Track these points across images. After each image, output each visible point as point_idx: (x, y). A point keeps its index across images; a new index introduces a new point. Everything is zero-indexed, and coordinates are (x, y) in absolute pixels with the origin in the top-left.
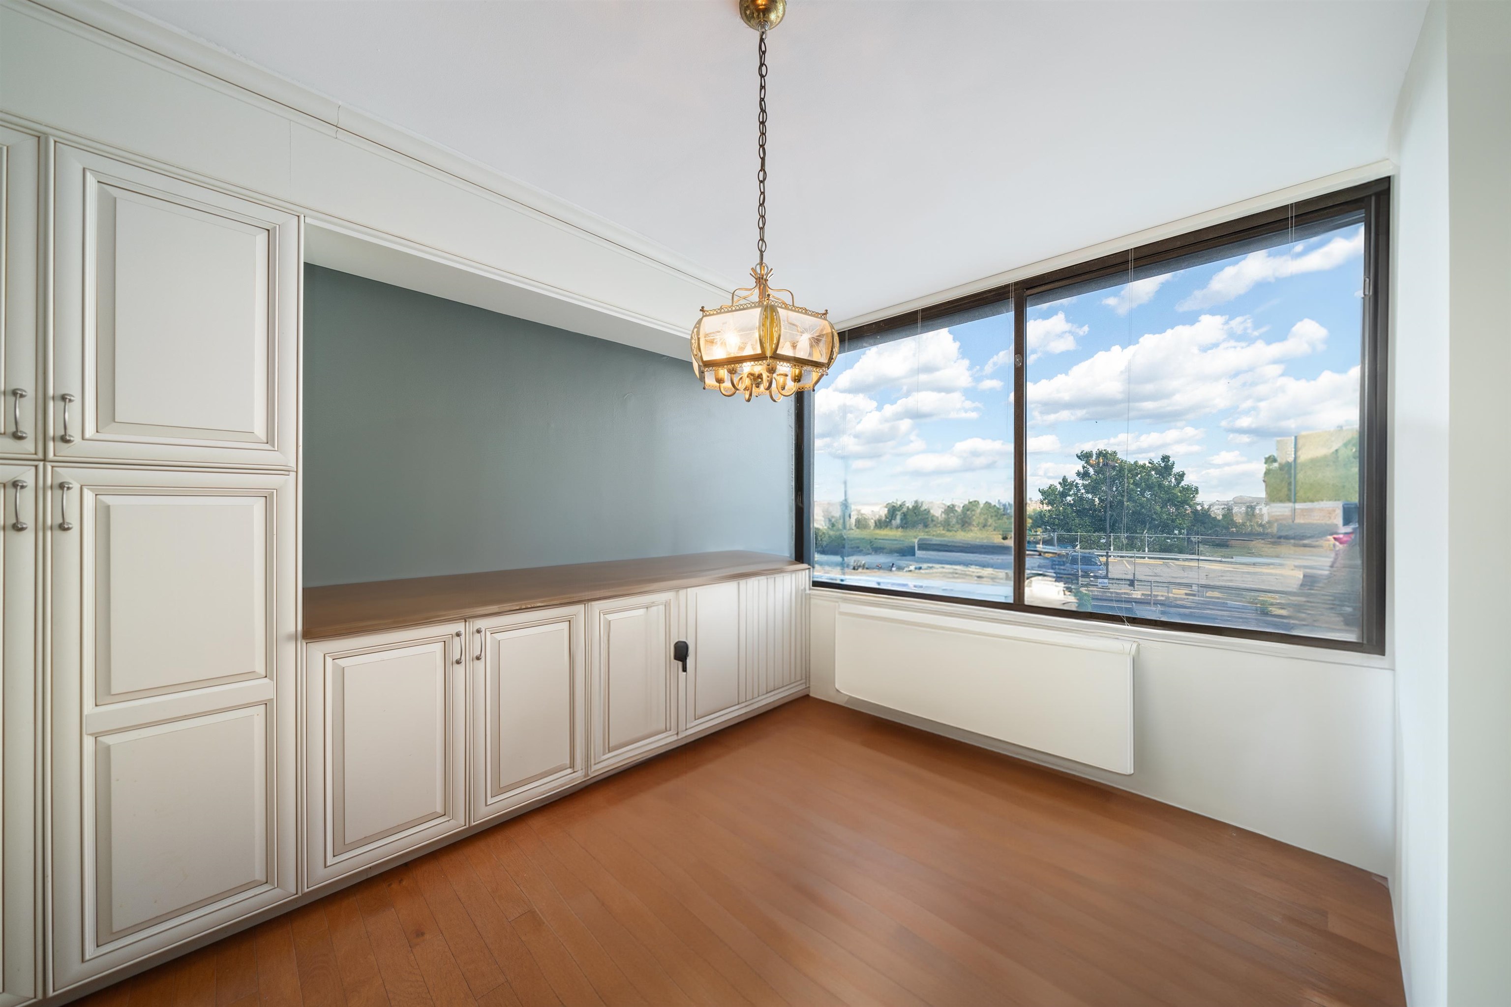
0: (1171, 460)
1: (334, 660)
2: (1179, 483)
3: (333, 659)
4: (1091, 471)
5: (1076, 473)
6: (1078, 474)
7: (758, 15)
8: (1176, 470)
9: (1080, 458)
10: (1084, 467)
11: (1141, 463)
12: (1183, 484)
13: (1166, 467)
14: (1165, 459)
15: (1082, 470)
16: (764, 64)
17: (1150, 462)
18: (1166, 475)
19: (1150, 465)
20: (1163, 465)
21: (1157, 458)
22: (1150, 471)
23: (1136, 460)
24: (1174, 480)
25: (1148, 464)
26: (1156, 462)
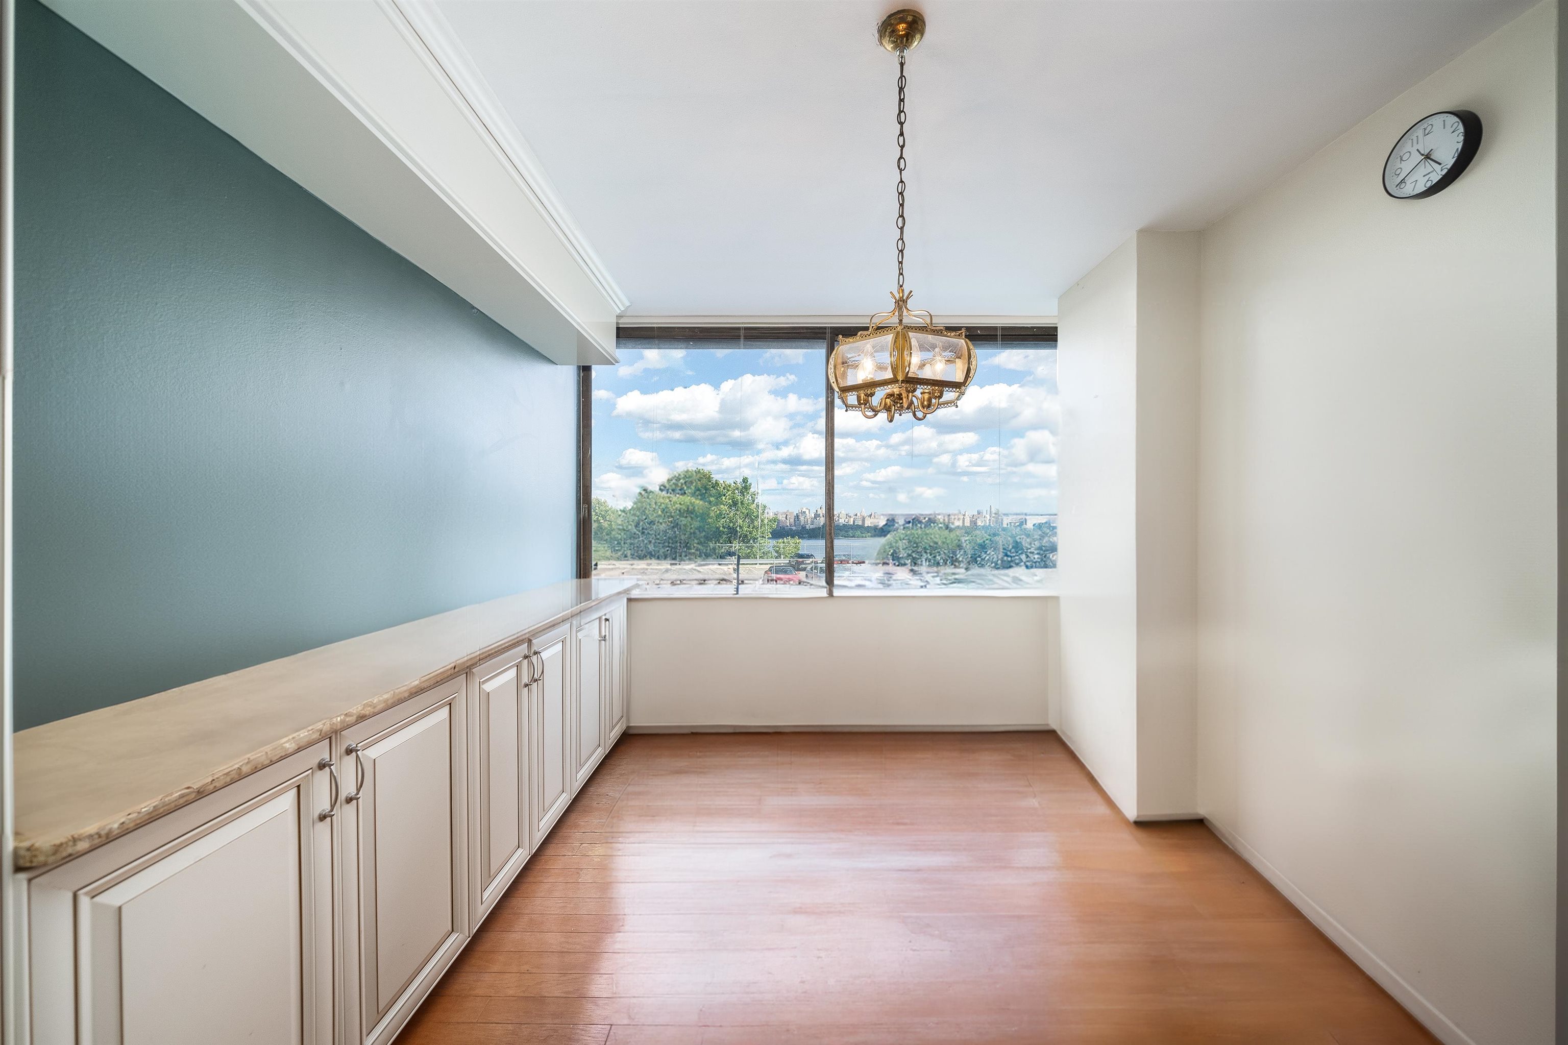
0: (749, 481)
1: (97, 899)
3: (93, 897)
7: (901, 41)
8: (753, 489)
11: (728, 482)
12: (756, 501)
13: (745, 486)
14: (745, 480)
16: (903, 111)
17: (734, 483)
18: (745, 494)
19: (734, 485)
20: (743, 485)
21: (739, 480)
22: (734, 490)
23: (725, 480)
24: (750, 498)
25: (733, 484)
26: (738, 482)
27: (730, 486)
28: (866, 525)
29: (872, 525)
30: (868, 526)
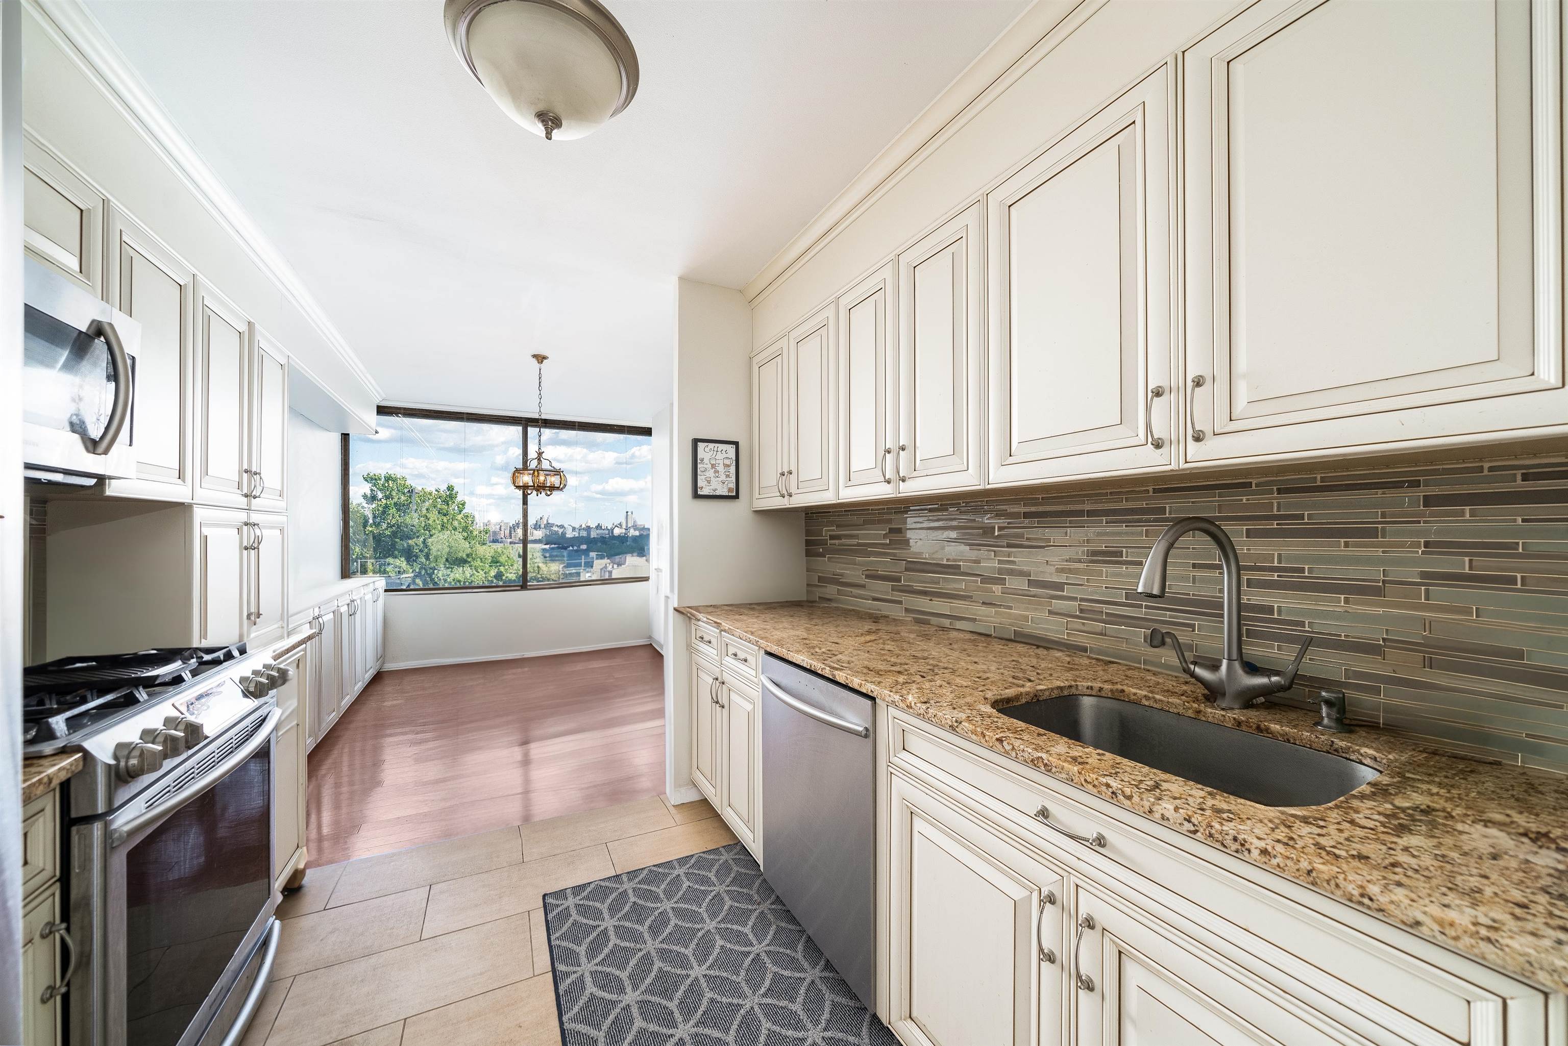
0: (456, 489)
2: (460, 512)
4: (380, 495)
5: (363, 496)
6: (365, 496)
8: (459, 498)
9: (366, 480)
10: (372, 490)
11: (428, 490)
12: (464, 511)
13: (450, 495)
14: (450, 488)
15: (368, 493)
17: (436, 490)
18: (450, 503)
19: (436, 493)
20: (448, 493)
21: (443, 487)
22: (436, 498)
23: (424, 487)
24: (456, 508)
25: (434, 492)
26: (441, 490)
27: (430, 494)
28: (592, 537)
29: (599, 537)
30: (594, 538)
